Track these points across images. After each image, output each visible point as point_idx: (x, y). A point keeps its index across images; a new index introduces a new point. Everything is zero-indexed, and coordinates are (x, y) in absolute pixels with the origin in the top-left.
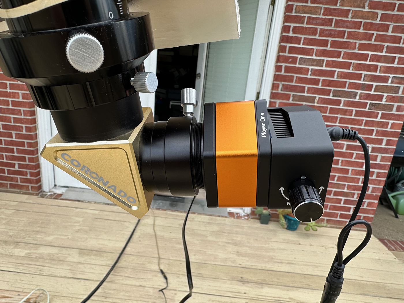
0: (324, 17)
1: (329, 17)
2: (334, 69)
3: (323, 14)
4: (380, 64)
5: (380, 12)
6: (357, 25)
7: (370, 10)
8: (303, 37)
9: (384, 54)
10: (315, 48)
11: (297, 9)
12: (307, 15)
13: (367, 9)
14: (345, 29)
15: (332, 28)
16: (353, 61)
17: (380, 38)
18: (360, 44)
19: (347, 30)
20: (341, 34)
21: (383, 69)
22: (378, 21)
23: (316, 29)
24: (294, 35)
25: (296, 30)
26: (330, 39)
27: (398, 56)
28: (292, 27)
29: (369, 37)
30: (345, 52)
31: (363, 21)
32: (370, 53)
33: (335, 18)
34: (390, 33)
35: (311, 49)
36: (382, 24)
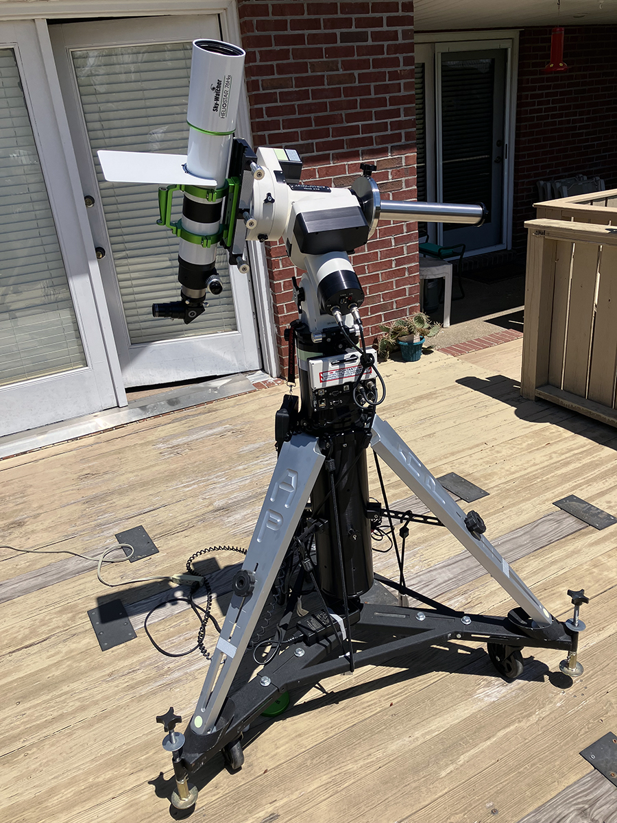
0: (297, 89)
1: (304, 88)
2: (327, 152)
3: (296, 87)
4: (374, 135)
5: (356, 73)
6: (336, 93)
7: (345, 72)
8: (280, 118)
9: (374, 121)
10: (299, 130)
11: (264, 85)
12: (278, 91)
13: (341, 72)
14: (325, 100)
15: (310, 101)
16: (344, 138)
17: (364, 104)
18: (346, 115)
19: (328, 100)
20: (322, 107)
21: (378, 140)
22: (357, 84)
23: (293, 105)
24: (270, 119)
25: (270, 112)
26: (312, 116)
27: (389, 121)
28: (264, 109)
29: (353, 105)
30: (333, 129)
31: (342, 86)
32: (360, 123)
33: (310, 88)
34: (373, 96)
35: (295, 132)
36: (362, 86)
